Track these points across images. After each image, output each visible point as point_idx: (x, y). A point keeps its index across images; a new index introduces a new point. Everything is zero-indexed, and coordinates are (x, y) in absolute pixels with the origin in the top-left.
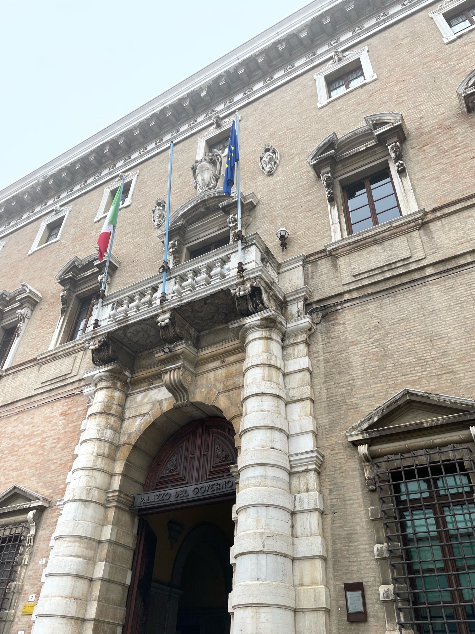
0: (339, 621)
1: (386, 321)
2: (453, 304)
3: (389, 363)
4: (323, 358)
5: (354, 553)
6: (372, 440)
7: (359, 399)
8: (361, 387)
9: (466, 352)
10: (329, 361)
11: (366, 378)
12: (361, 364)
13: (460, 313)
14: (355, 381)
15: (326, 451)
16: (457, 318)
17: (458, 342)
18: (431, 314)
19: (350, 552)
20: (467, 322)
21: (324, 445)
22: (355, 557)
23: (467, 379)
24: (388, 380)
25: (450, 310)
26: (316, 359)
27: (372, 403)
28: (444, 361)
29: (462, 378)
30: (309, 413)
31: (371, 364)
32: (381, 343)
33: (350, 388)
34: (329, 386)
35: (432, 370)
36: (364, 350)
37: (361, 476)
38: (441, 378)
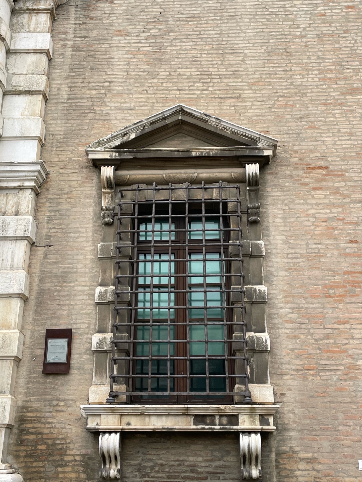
0: (30, 372)
1: (171, 13)
2: (260, 13)
3: (163, 70)
4: (72, 42)
5: (68, 295)
6: (121, 163)
7: (113, 108)
8: (119, 94)
9: (261, 77)
10: (80, 49)
11: (128, 84)
12: (126, 63)
13: (266, 27)
14: (112, 84)
15: (52, 168)
16: (260, 32)
17: (254, 62)
18: (231, 19)
19: (62, 293)
20: (271, 41)
21: (52, 160)
22: (67, 300)
23: (254, 109)
24: (157, 92)
25: (254, 20)
26: (61, 42)
27: (130, 118)
28: (232, 82)
29: (248, 107)
30: (38, 112)
31: (139, 67)
32: (158, 41)
33: (103, 92)
34: (74, 83)
35: (215, 90)
36: (133, 45)
37: (96, 206)
38: (224, 103)
